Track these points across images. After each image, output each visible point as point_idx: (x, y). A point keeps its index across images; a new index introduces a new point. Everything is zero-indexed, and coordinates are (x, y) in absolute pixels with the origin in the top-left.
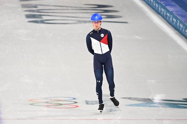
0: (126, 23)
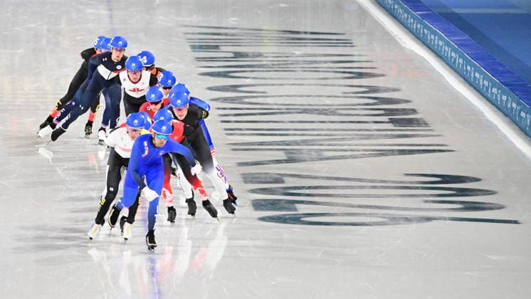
0: (516, 222)
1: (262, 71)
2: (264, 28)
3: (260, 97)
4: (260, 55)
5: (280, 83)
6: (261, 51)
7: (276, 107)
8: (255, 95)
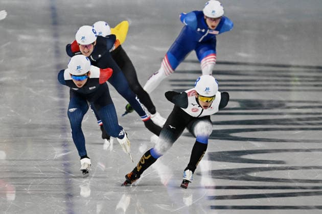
1: (282, 129)
2: (293, 63)
3: (274, 169)
4: (280, 105)
5: (307, 148)
6: (282, 99)
7: (297, 184)
8: (267, 166)
